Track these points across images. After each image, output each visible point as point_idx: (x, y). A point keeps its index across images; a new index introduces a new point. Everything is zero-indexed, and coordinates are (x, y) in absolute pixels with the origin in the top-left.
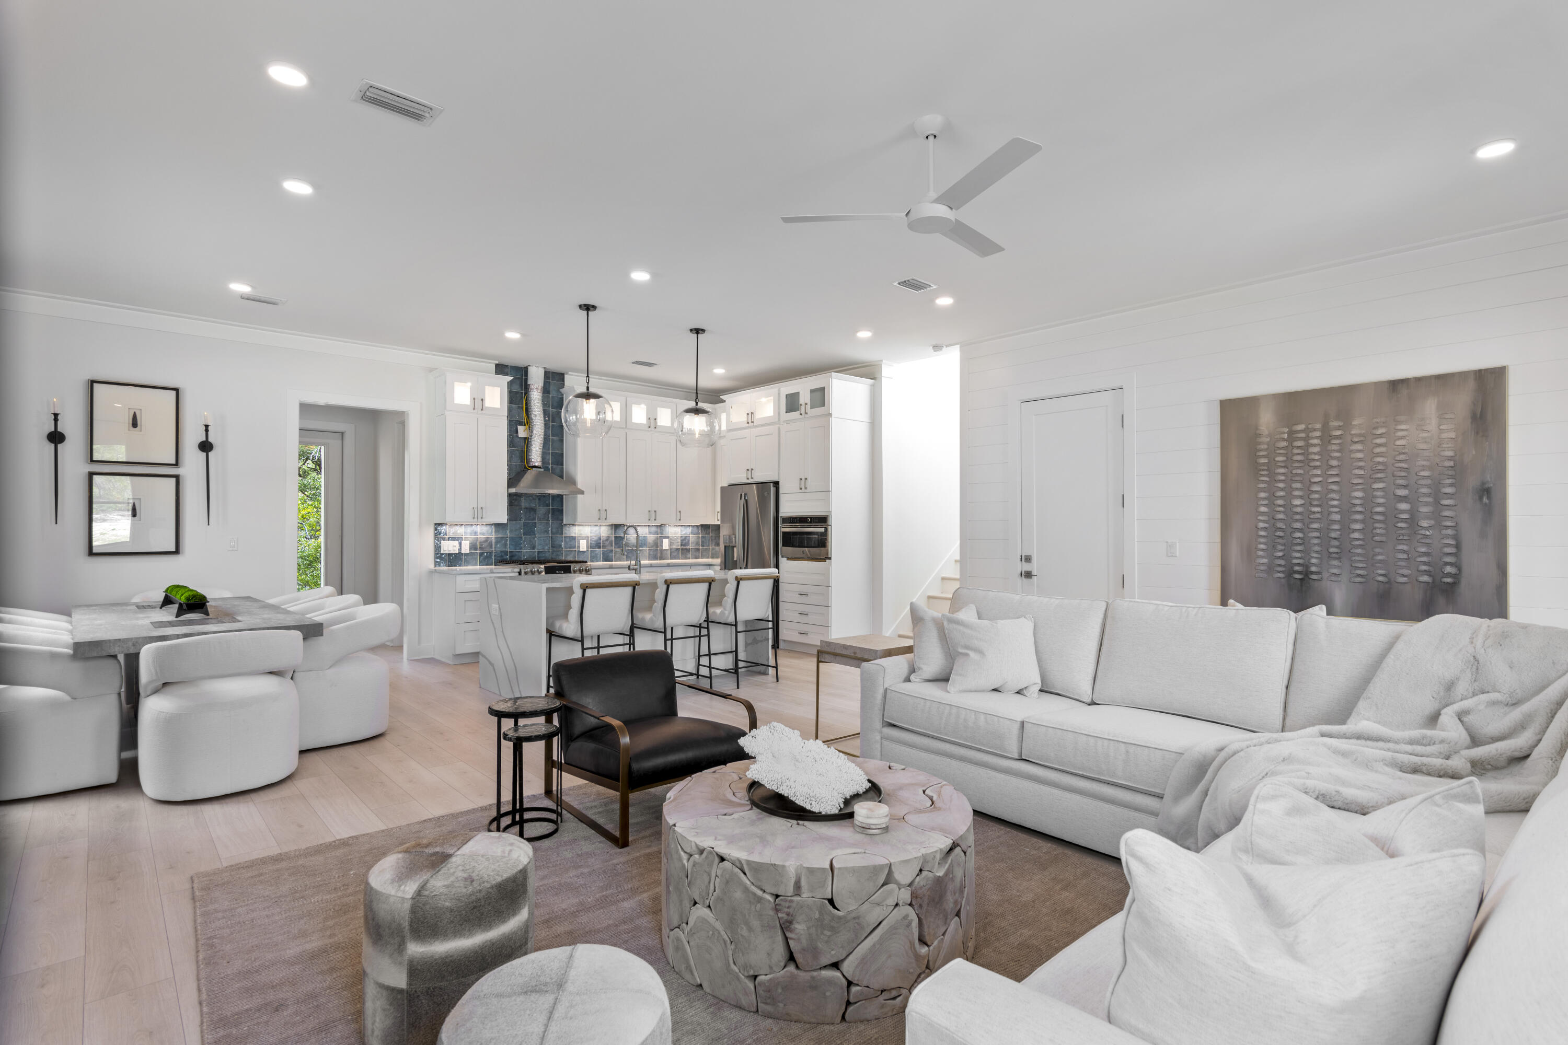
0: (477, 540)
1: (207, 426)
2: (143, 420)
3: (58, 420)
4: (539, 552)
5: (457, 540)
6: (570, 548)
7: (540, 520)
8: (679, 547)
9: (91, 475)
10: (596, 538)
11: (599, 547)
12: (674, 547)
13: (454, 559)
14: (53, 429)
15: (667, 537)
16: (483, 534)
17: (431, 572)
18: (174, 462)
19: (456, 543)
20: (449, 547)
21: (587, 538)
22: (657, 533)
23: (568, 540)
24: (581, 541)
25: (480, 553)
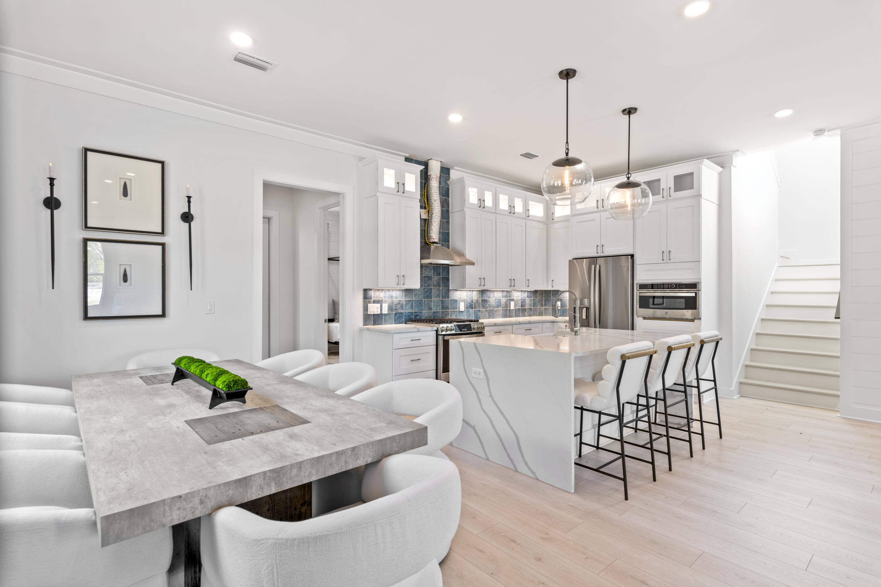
0: (393, 303)
1: (189, 198)
2: (132, 190)
3: (54, 185)
4: (434, 312)
5: (378, 303)
6: (454, 309)
7: (434, 286)
8: (520, 308)
9: (86, 241)
10: (470, 301)
11: (472, 308)
12: (517, 308)
13: (377, 319)
14: (49, 195)
15: (513, 300)
16: (397, 298)
17: (361, 330)
18: (160, 231)
19: (378, 305)
20: (374, 309)
21: (464, 301)
22: (506, 296)
23: (452, 302)
24: (461, 303)
25: (395, 313)
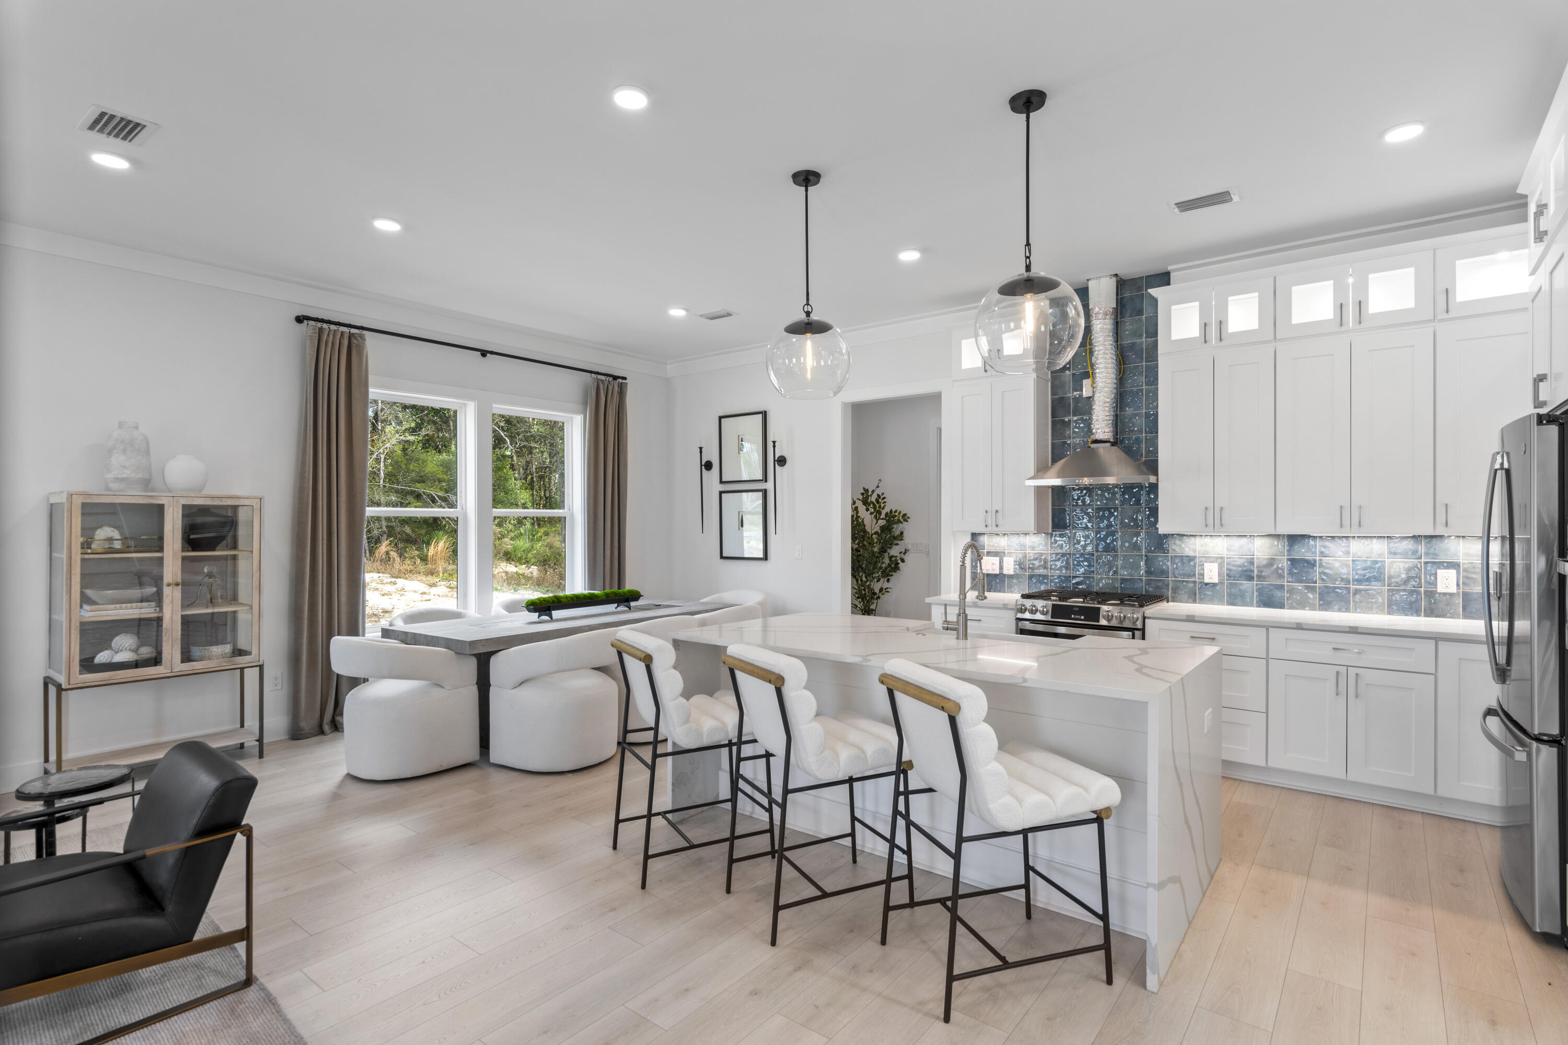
0: (1026, 557)
1: (774, 442)
3: (702, 452)
5: (995, 556)
9: (721, 493)
10: (1242, 561)
11: (1250, 578)
13: (992, 582)
16: (1033, 548)
18: (762, 478)
19: (996, 560)
21: (1220, 560)
23: (1179, 562)
24: (1207, 566)
25: (1029, 575)
